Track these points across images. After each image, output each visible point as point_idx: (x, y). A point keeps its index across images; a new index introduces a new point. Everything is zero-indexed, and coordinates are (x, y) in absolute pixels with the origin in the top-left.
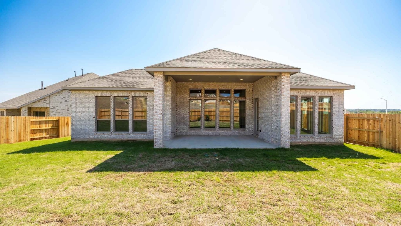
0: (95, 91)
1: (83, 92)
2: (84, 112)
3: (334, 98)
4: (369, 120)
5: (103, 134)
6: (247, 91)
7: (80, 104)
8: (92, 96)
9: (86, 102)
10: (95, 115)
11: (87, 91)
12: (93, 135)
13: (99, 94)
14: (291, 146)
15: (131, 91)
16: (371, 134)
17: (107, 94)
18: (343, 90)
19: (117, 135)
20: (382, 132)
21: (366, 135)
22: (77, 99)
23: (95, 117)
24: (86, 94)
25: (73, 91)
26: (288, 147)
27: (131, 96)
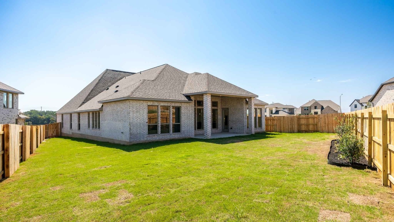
0: (147, 101)
1: (139, 102)
2: (139, 118)
3: (262, 109)
4: (271, 120)
5: (154, 136)
6: (218, 102)
7: (136, 112)
8: (145, 104)
9: (141, 110)
10: (147, 121)
11: (141, 101)
12: (146, 138)
13: (150, 103)
14: (255, 133)
15: (172, 102)
16: (272, 126)
17: (156, 104)
18: (264, 105)
19: (163, 136)
20: (276, 125)
21: (270, 127)
22: (134, 107)
23: (147, 123)
24: (141, 103)
25: (131, 101)
26: (254, 134)
27: (172, 105)
